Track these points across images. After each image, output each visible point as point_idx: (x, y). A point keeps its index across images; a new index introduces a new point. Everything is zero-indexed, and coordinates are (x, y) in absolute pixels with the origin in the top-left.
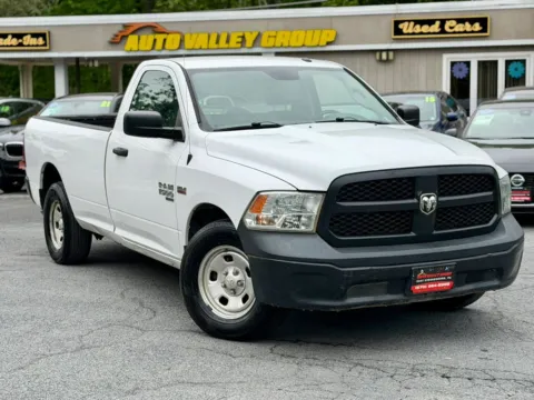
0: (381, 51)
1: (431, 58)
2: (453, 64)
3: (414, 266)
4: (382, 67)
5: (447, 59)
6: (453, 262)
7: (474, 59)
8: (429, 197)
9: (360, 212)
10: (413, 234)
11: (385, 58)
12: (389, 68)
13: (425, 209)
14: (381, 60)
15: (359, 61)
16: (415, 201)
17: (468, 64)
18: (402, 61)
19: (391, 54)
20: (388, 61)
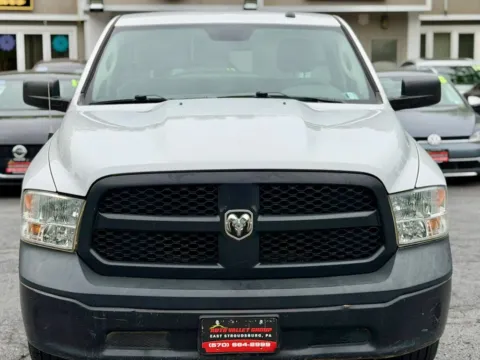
3: (204, 314)
6: (274, 313)
8: (239, 215)
9: (134, 230)
10: (219, 266)
13: (233, 232)
16: (217, 219)
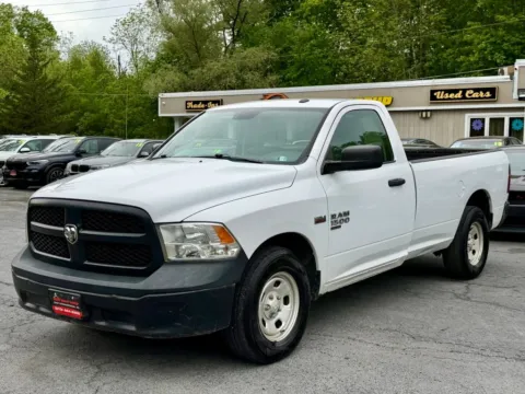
0: (422, 111)
1: (457, 116)
2: (472, 120)
3: (51, 288)
4: (423, 122)
5: (468, 117)
6: (79, 293)
7: (487, 116)
10: (69, 259)
11: (425, 115)
12: (428, 122)
14: (422, 117)
15: (408, 118)
17: (483, 120)
18: (437, 118)
19: (429, 114)
20: (426, 118)
